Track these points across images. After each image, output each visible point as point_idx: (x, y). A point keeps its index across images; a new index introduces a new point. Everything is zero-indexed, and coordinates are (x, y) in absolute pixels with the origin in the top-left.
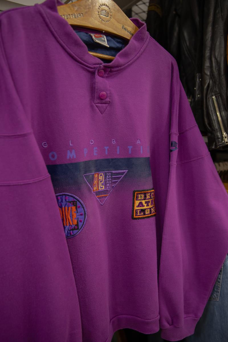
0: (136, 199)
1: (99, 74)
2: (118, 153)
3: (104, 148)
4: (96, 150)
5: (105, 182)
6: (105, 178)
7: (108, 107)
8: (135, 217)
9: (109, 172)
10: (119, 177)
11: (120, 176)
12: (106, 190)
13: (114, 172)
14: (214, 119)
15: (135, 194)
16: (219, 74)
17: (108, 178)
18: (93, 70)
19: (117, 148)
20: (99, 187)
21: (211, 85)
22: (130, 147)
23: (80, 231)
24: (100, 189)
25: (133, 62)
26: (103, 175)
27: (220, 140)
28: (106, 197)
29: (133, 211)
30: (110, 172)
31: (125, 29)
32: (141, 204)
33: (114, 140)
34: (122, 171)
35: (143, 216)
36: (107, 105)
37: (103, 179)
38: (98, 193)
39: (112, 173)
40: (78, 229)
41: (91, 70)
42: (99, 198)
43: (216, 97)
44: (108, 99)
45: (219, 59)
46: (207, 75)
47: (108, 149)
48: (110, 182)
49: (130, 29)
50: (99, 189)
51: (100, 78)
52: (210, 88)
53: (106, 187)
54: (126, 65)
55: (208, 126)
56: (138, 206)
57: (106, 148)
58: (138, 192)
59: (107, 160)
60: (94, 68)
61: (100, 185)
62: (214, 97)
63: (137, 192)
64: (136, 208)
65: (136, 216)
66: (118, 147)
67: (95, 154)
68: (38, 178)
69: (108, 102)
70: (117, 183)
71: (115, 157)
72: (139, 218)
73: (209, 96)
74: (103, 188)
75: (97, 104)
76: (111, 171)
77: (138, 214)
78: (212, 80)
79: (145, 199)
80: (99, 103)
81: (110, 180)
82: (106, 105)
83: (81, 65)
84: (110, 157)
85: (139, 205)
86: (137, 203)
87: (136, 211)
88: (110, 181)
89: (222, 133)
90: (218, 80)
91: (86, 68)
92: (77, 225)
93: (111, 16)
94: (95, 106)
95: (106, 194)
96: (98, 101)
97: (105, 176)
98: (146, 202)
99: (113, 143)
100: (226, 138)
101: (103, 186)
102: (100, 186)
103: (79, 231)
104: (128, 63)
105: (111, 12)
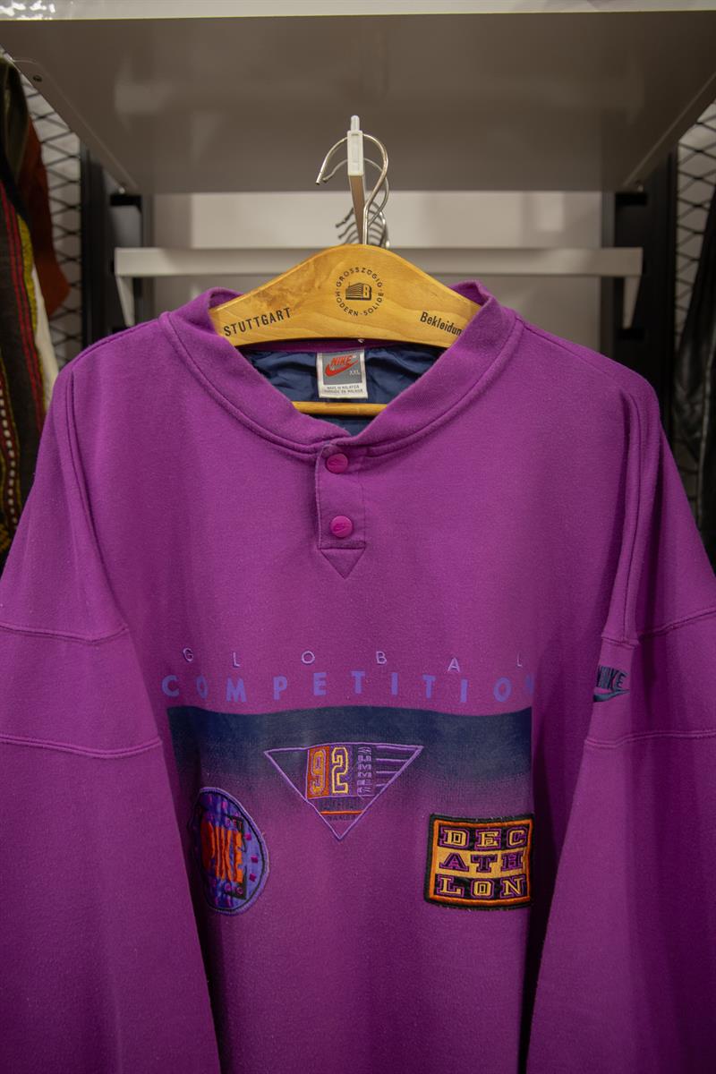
0: (439, 840)
1: (329, 466)
2: (394, 691)
3: (350, 674)
4: (321, 679)
5: (353, 772)
6: (353, 762)
7: (363, 556)
8: (432, 895)
9: (367, 746)
10: (398, 763)
11: (399, 761)
12: (355, 798)
13: (381, 746)
15: (433, 825)
17: (364, 763)
18: (310, 455)
19: (390, 677)
20: (330, 785)
22: (429, 680)
23: (247, 905)
24: (334, 792)
25: (453, 418)
26: (347, 754)
28: (354, 816)
29: (427, 877)
30: (369, 746)
31: (433, 322)
32: (455, 861)
33: (381, 654)
34: (406, 747)
35: (460, 900)
36: (360, 551)
37: (344, 763)
38: (327, 802)
39: (374, 749)
40: (243, 897)
41: (306, 456)
42: (329, 818)
44: (358, 537)
47: (362, 677)
48: (370, 773)
49: (448, 318)
50: (330, 793)
51: (334, 476)
53: (353, 787)
54: (425, 429)
56: (445, 865)
57: (358, 675)
58: (445, 823)
59: (362, 709)
60: (316, 451)
61: (336, 780)
63: (441, 822)
64: (436, 869)
65: (435, 893)
66: (395, 676)
67: (317, 692)
68: (121, 750)
69: (361, 545)
70: (390, 782)
71: (383, 703)
72: (445, 904)
74: (344, 789)
75: (325, 551)
76: (372, 742)
77: (445, 890)
79: (471, 848)
80: (331, 548)
81: (370, 768)
82: (356, 551)
83: (277, 446)
84: (368, 703)
85: (449, 862)
86: (441, 855)
87: (436, 880)
88: (369, 771)
91: (290, 451)
92: (243, 885)
93: (381, 295)
94: (321, 555)
95: (356, 809)
96: (329, 542)
97: (354, 758)
98: (474, 859)
99: (379, 662)
101: (346, 784)
102: (336, 784)
103: (245, 903)
104: (434, 424)
105: (379, 285)
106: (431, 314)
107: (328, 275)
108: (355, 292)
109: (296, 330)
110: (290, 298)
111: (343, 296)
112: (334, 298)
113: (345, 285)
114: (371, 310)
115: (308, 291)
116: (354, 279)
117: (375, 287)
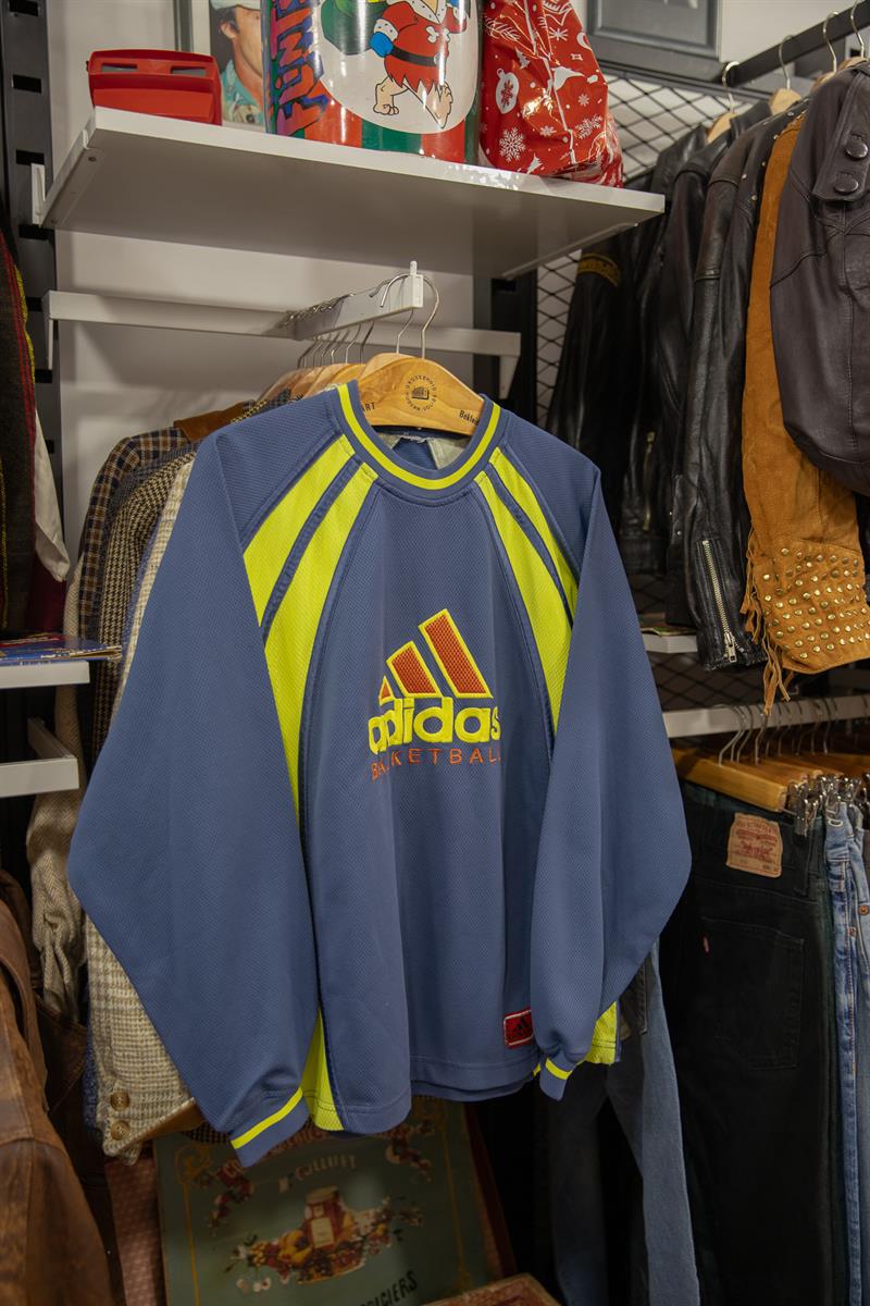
14: (706, 599)
16: (716, 487)
21: (699, 512)
27: (719, 650)
43: (710, 542)
45: (714, 451)
46: (693, 485)
52: (698, 519)
55: (694, 613)
62: (705, 543)
73: (696, 538)
78: (702, 500)
89: (722, 633)
90: (713, 501)
100: (731, 646)
105: (434, 389)
106: (466, 412)
107: (401, 379)
108: (418, 393)
109: (380, 419)
110: (375, 394)
111: (410, 396)
112: (404, 397)
113: (412, 388)
114: (428, 407)
115: (387, 390)
116: (419, 383)
117: (431, 391)
